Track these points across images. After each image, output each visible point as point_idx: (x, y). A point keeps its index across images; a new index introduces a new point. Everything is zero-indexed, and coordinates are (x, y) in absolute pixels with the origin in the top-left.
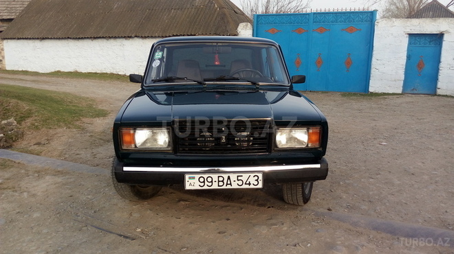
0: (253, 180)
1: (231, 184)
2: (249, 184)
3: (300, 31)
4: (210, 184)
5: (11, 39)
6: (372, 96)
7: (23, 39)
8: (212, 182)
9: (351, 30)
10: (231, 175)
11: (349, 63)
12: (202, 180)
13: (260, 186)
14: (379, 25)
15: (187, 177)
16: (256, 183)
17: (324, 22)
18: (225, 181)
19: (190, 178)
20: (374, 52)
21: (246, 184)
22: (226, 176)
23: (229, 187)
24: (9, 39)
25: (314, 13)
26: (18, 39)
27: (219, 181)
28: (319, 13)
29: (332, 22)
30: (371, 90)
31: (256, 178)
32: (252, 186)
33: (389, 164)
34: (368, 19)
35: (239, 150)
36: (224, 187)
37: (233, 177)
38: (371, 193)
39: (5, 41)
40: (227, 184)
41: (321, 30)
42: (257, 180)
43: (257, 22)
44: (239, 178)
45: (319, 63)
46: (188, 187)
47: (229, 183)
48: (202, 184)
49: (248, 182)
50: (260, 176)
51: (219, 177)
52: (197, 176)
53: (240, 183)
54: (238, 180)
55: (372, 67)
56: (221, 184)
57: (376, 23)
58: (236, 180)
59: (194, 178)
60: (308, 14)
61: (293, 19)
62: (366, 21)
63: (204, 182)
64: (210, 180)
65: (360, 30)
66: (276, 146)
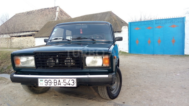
0: (71, 82)
1: (60, 84)
2: (70, 84)
3: (149, 28)
4: (50, 84)
5: (38, 37)
6: (185, 56)
7: (42, 37)
8: (51, 83)
9: (173, 26)
10: (60, 80)
11: (173, 41)
12: (46, 82)
13: (75, 85)
14: (187, 23)
15: (39, 80)
16: (73, 84)
17: (160, 23)
18: (58, 83)
19: (41, 80)
20: (185, 36)
21: (68, 84)
22: (58, 80)
23: (59, 86)
24: (37, 37)
25: (155, 20)
26: (40, 37)
27: (54, 83)
28: (158, 20)
29: (164, 23)
30: (185, 53)
31: (73, 81)
32: (71, 86)
33: (175, 83)
34: (182, 21)
35: (66, 67)
36: (57, 86)
37: (62, 80)
38: (154, 96)
39: (36, 38)
40: (59, 84)
41: (159, 27)
42: (73, 82)
43: (130, 25)
44: (65, 81)
45: (159, 41)
46: (40, 85)
47: (59, 83)
48: (46, 84)
49: (69, 84)
50: (75, 80)
51: (54, 80)
52: (44, 80)
53: (65, 84)
54: (64, 82)
55: (185, 43)
56: (55, 84)
57: (185, 22)
58: (63, 82)
59: (42, 80)
60: (153, 21)
61: (146, 23)
62: (181, 22)
63: (47, 83)
64: (50, 82)
65: (178, 26)
66: (86, 65)
